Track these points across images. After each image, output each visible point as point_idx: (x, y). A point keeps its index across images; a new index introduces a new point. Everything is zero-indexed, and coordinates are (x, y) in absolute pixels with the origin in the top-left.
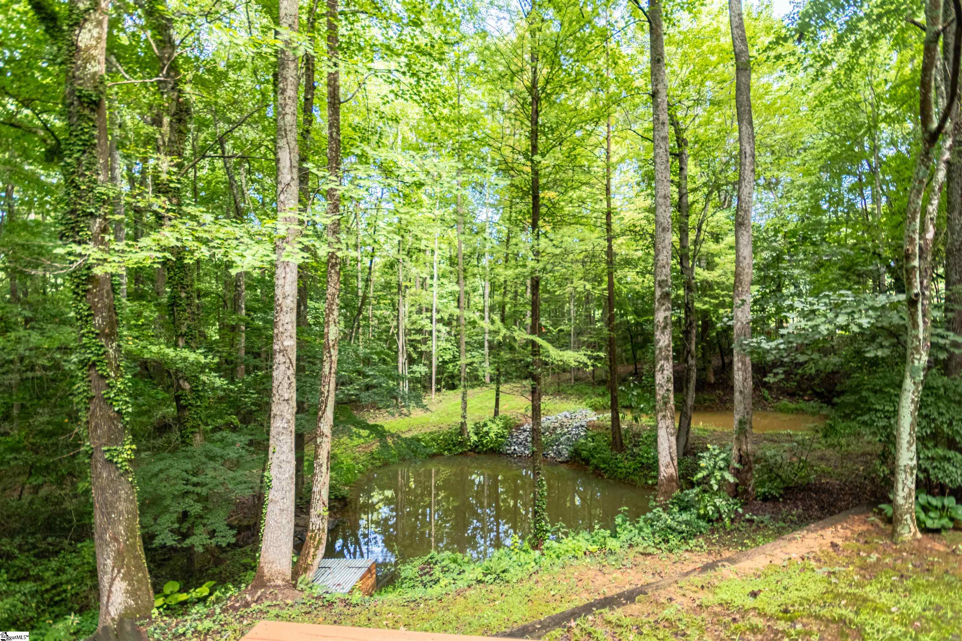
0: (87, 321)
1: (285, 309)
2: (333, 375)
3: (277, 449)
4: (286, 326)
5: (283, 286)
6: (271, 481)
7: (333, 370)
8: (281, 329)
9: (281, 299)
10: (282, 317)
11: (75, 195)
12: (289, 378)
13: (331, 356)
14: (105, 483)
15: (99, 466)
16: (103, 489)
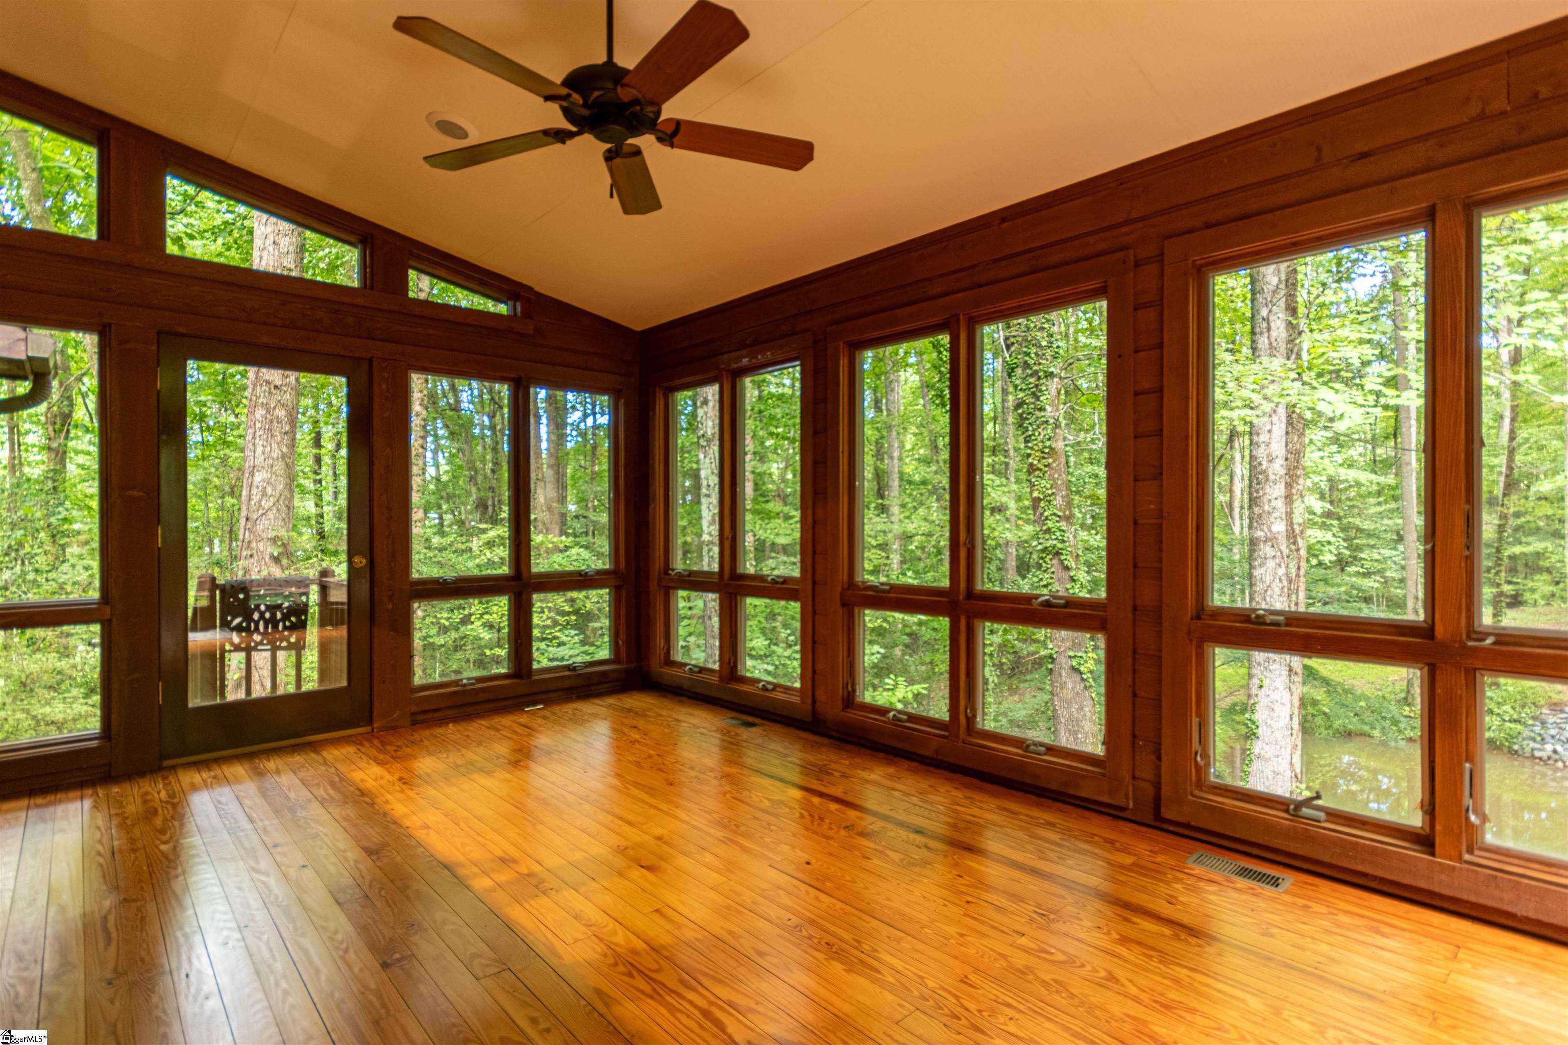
0: (1049, 501)
1: (1272, 477)
2: (1302, 579)
3: (1266, 682)
4: (1274, 503)
5: (1268, 445)
6: (1257, 727)
7: (1302, 572)
8: (1266, 508)
9: (1264, 463)
10: (1268, 490)
11: (1036, 354)
12: (1281, 581)
13: (1298, 550)
14: (1070, 695)
15: (1064, 674)
16: (1069, 703)
